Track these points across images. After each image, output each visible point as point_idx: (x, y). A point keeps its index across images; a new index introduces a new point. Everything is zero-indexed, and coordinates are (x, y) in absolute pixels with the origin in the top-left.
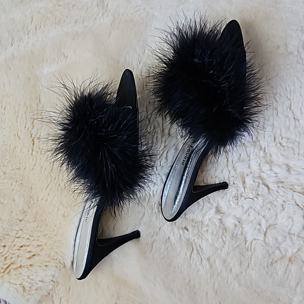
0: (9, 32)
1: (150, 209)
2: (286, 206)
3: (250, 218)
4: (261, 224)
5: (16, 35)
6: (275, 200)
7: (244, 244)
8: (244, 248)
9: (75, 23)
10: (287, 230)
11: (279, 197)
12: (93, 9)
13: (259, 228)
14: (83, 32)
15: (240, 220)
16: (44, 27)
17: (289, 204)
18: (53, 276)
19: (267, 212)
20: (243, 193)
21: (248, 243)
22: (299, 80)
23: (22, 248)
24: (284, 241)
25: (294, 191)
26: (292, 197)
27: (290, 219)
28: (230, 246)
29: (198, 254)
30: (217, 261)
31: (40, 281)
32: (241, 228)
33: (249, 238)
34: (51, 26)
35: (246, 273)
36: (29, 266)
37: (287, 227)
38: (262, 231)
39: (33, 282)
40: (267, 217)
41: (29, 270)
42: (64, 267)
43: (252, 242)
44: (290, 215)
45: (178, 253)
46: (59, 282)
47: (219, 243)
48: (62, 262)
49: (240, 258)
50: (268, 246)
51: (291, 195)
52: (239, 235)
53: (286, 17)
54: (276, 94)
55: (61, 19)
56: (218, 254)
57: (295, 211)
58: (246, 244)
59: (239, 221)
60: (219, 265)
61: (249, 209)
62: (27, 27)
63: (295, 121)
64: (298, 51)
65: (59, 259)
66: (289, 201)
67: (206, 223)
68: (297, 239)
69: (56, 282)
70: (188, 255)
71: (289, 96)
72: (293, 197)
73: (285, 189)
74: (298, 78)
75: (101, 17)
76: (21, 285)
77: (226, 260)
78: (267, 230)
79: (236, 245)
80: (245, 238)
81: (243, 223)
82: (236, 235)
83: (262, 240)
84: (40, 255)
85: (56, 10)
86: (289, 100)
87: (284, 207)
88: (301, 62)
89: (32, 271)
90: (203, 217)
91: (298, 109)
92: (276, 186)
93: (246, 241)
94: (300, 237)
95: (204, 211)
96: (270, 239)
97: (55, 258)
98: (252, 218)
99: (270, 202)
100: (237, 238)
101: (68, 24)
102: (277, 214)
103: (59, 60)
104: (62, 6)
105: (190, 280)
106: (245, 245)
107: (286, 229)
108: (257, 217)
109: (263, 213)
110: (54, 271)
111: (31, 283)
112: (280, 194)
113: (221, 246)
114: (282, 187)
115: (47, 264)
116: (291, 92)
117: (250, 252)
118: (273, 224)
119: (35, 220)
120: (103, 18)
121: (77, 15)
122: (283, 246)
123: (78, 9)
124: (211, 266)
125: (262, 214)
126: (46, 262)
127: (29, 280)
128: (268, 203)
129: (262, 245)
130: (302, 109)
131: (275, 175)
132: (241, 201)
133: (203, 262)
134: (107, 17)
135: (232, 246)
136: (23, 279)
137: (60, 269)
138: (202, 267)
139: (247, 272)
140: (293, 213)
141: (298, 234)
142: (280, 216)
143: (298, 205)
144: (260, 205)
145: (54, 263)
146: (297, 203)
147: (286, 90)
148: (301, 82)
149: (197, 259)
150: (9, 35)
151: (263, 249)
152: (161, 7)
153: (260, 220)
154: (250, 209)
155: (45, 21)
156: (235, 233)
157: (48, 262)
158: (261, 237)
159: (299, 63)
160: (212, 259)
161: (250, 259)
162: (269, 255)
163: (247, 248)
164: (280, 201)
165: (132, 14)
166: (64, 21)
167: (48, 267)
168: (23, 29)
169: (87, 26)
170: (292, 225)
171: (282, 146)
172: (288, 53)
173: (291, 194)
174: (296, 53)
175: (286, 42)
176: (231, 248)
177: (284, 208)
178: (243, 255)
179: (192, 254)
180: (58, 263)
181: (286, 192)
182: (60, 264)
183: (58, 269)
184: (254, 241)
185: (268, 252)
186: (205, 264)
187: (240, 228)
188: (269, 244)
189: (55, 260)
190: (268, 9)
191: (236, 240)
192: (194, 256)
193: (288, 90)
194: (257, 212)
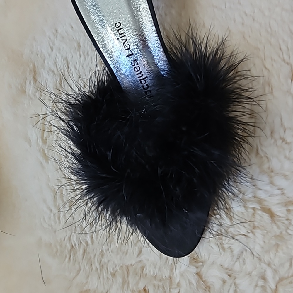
1: (87, 264)
3: (246, 268)
4: (266, 277)
13: (263, 285)
15: (230, 272)
32: (233, 284)
40: (275, 265)
54: (265, 59)
59: (229, 274)
61: (242, 252)
67: (178, 280)
71: (286, 57)
78: (278, 285)
86: (287, 65)
90: (172, 270)
92: (284, 209)
98: (249, 267)
108: (258, 266)
109: (266, 258)
116: (288, 50)
118: (286, 275)
125: (266, 261)
131: (279, 192)
144: (259, 244)
147: (280, 49)
153: (263, 271)
154: (244, 252)
171: (286, 143)
187: (231, 286)
193: (284, 47)
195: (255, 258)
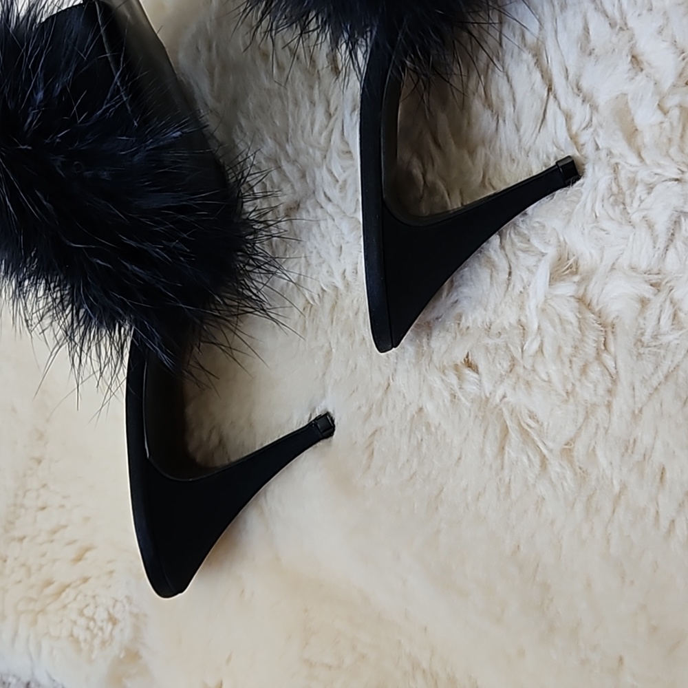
20: (636, 173)
28: (637, 385)
29: (525, 442)
30: (599, 453)
45: (456, 454)
47: (591, 386)
52: (666, 333)
56: (597, 426)
60: (611, 463)
61: (678, 222)
67: (536, 325)
70: (490, 451)
77: (635, 441)
79: (661, 375)
81: (673, 283)
82: (655, 337)
95: (519, 288)
100: (659, 346)
113: (601, 391)
124: (582, 476)
132: (636, 204)
133: (549, 468)
135: (645, 382)
149: (525, 460)
156: (648, 331)
160: (579, 451)
176: (642, 392)
179: (506, 448)
186: (558, 474)
187: (663, 307)
191: (656, 354)
192: (511, 452)
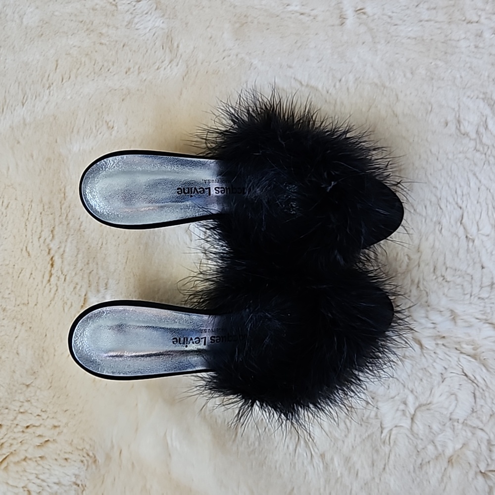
0: (19, 83)
2: (447, 375)
3: (389, 392)
4: (407, 402)
5: (30, 89)
6: (431, 366)
7: (379, 433)
8: (379, 440)
9: (126, 73)
10: (447, 414)
11: (438, 360)
12: (155, 52)
13: (404, 409)
14: (138, 90)
16: (76, 77)
17: (452, 373)
18: (76, 476)
19: (417, 384)
21: (385, 432)
22: (477, 178)
23: (29, 430)
24: (442, 431)
25: (461, 353)
26: (457, 362)
27: (453, 396)
28: (357, 436)
29: (306, 447)
30: (336, 460)
31: (55, 483)
32: (376, 407)
33: (388, 425)
34: (87, 76)
35: (380, 479)
36: (39, 459)
37: (447, 409)
38: (407, 414)
39: (44, 484)
40: (417, 392)
41: (39, 464)
42: (95, 461)
43: (391, 430)
44: (453, 390)
45: (276, 444)
46: (85, 486)
47: (339, 431)
48: (91, 454)
49: (372, 455)
50: (416, 438)
51: (456, 359)
52: (372, 419)
53: (461, 77)
54: (440, 199)
55: (103, 66)
56: (337, 448)
57: (460, 385)
58: (382, 432)
59: (373, 397)
60: (339, 465)
62: (49, 76)
63: (468, 241)
64: (477, 132)
65: (87, 450)
66: (452, 367)
68: (462, 429)
69: (80, 486)
70: (291, 448)
71: (460, 202)
72: (460, 361)
73: (447, 349)
74: (475, 174)
75: (168, 65)
76: (26, 489)
77: (350, 458)
78: (416, 412)
79: (367, 435)
80: (381, 423)
81: (379, 399)
82: (367, 418)
83: (408, 429)
84: (56, 442)
85: (96, 52)
86: (459, 209)
87: (445, 376)
88: (481, 149)
89: (43, 467)
91: (473, 223)
92: (433, 343)
93: (382, 428)
94: (467, 425)
96: (420, 427)
97: (80, 448)
98: (393, 392)
99: (422, 369)
100: (368, 423)
101: (114, 75)
102: (432, 388)
103: (99, 133)
104: (105, 44)
105: (293, 489)
106: (381, 435)
107: (445, 413)
108: (402, 391)
109: (410, 386)
110: (79, 468)
111: (41, 486)
112: (439, 356)
113: (343, 435)
114: (443, 345)
115: (67, 456)
116: (463, 195)
117: (388, 446)
118: (425, 402)
119: (51, 387)
120: (171, 67)
121: (130, 61)
122: (440, 438)
123: (131, 51)
124: (326, 467)
125: (409, 387)
126: (65, 453)
127: (38, 482)
128: (420, 369)
129: (407, 436)
130: (479, 224)
131: (432, 326)
133: (314, 460)
134: (177, 66)
135: (360, 436)
136: (28, 480)
137: (88, 466)
138: (312, 468)
139: (382, 479)
140: (457, 387)
141: (465, 420)
142: (437, 391)
143: (466, 375)
144: (407, 372)
145: (79, 455)
146: (465, 371)
147: (456, 192)
148: (480, 182)
149: (305, 455)
150: (19, 88)
151: (409, 442)
152: (264, 52)
153: (406, 396)
155: (78, 69)
156: (366, 416)
157: (70, 453)
158: (406, 423)
159: (478, 151)
160: (328, 457)
161: (387, 458)
162: (418, 451)
163: (383, 440)
164: (439, 368)
165: (217, 62)
166: (108, 70)
167: (69, 461)
168: (42, 80)
169: (145, 80)
170: (456, 406)
171: (446, 281)
172: (462, 134)
173: (456, 356)
174: (473, 135)
175: (459, 116)
176: (358, 440)
177: (445, 379)
178: (377, 451)
179: (298, 447)
180: (85, 455)
181: (448, 353)
182: (88, 458)
183: (84, 465)
184: (394, 429)
185: (416, 447)
186: (317, 463)
188: (417, 435)
189: (80, 450)
190: (433, 64)
191: (367, 426)
192: (299, 450)
193: (459, 192)
194: (402, 384)
195: (400, 384)
